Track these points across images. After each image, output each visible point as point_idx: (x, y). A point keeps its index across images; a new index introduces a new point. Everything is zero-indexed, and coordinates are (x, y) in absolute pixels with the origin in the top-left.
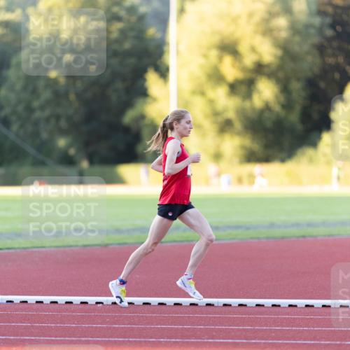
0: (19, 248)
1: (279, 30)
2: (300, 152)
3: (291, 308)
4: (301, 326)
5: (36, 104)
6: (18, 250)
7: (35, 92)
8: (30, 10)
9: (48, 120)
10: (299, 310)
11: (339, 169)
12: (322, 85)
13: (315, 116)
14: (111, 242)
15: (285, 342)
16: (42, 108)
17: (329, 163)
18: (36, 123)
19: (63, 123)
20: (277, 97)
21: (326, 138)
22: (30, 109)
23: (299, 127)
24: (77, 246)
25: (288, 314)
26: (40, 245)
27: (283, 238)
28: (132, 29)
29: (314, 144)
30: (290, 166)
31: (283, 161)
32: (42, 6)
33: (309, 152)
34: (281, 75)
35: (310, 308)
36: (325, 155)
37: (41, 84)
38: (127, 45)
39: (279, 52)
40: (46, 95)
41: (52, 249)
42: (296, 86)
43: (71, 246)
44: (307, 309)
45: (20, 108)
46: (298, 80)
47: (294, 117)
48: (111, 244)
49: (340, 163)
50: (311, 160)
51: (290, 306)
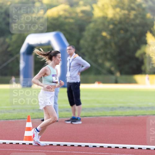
0: (94, 116)
5: (96, 47)
6: (94, 117)
7: (96, 42)
8: (94, 6)
9: (101, 54)
14: (138, 114)
16: (99, 49)
18: (96, 56)
19: (109, 56)
22: (94, 50)
24: (122, 116)
26: (105, 115)
28: (140, 14)
32: (100, 4)
37: (99, 38)
38: (138, 21)
40: (101, 43)
41: (111, 117)
43: (119, 116)
45: (90, 49)
48: (139, 115)
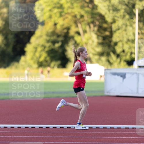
1: (4, 14)
2: (12, 64)
3: (5, 128)
4: (9, 136)
10: (8, 129)
11: (28, 71)
12: (21, 36)
13: (18, 49)
15: (1, 142)
17: (24, 68)
20: (3, 41)
21: (23, 58)
23: (12, 54)
25: (3, 131)
27: (3, 99)
29: (18, 61)
30: (8, 70)
31: (5, 67)
33: (16, 64)
34: (4, 32)
35: (13, 128)
36: (22, 65)
39: (4, 23)
42: (11, 37)
44: (11, 128)
46: (12, 34)
47: (10, 50)
49: (28, 68)
50: (16, 68)
51: (4, 127)
